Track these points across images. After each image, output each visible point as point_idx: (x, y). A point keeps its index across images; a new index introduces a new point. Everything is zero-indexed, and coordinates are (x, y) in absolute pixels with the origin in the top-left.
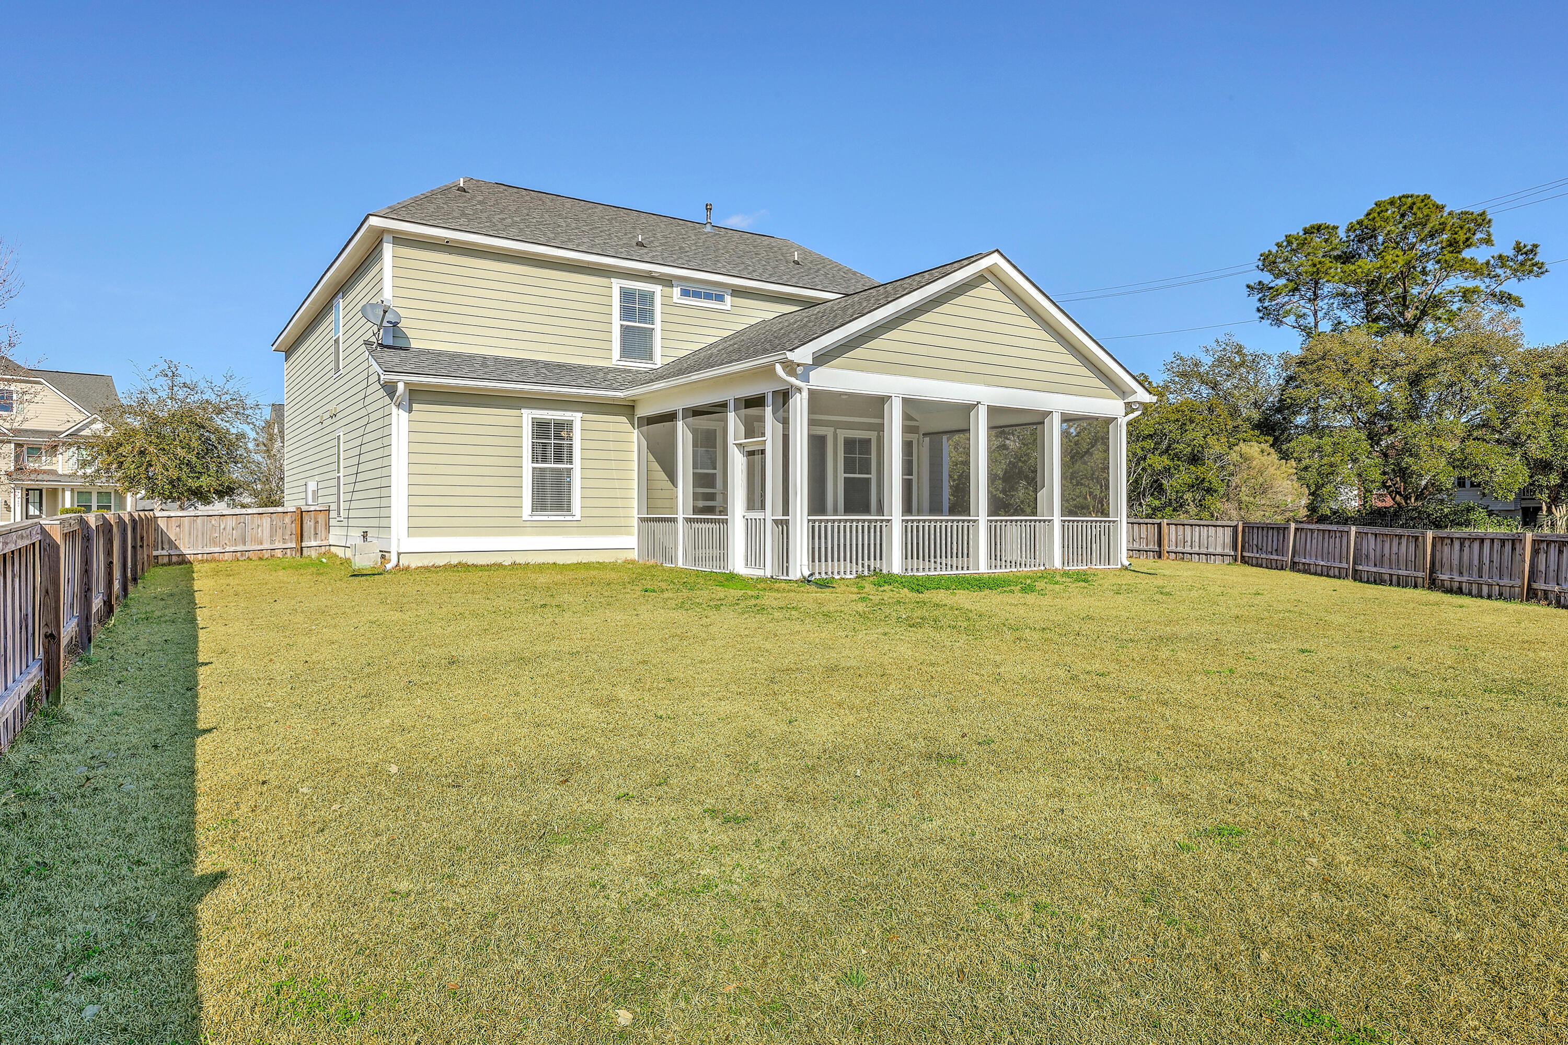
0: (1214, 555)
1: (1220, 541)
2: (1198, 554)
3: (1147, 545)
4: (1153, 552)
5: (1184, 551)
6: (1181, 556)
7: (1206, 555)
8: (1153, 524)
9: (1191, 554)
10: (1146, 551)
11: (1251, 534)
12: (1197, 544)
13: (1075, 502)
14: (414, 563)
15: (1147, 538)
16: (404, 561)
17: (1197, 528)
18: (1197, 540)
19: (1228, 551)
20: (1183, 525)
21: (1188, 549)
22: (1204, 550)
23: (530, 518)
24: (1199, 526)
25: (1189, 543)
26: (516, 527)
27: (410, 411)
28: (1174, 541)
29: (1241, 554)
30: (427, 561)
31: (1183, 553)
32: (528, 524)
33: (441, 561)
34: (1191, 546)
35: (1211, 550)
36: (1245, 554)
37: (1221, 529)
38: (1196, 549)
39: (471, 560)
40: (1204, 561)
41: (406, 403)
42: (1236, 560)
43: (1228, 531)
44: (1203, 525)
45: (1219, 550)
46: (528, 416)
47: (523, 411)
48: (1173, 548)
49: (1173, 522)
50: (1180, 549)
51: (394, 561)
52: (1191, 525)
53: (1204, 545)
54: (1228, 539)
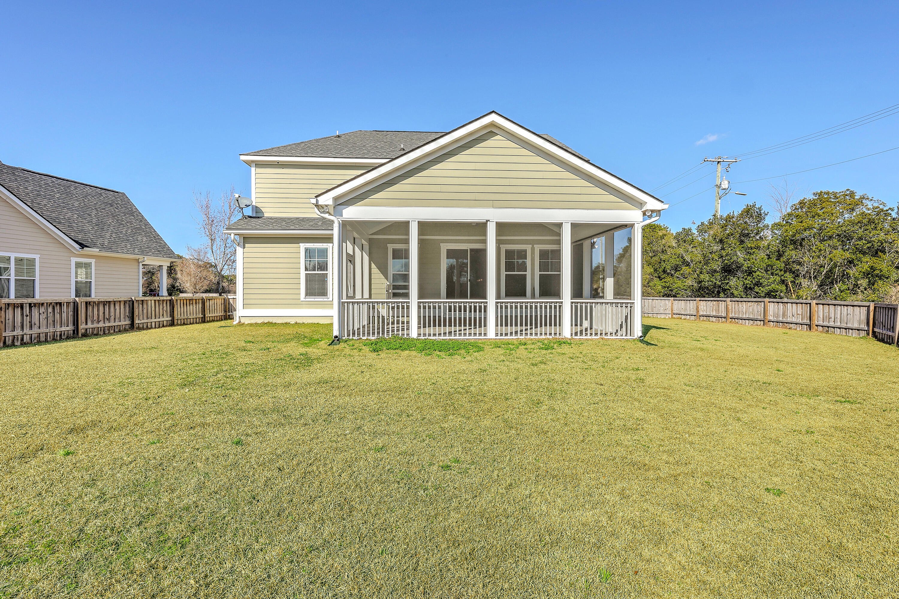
0: (852, 329)
1: (857, 318)
2: (840, 328)
3: (802, 320)
4: (806, 325)
5: (828, 325)
6: (827, 328)
7: (846, 329)
8: (807, 304)
9: (834, 328)
10: (801, 324)
11: (879, 313)
12: (839, 320)
13: (769, 287)
14: (247, 321)
15: (802, 315)
16: (243, 320)
17: (839, 307)
18: (839, 317)
19: (864, 326)
20: (829, 305)
21: (832, 324)
22: (844, 325)
23: (304, 300)
24: (841, 305)
25: (833, 320)
26: (298, 304)
27: (244, 248)
28: (821, 317)
29: (873, 329)
30: (253, 321)
31: (828, 327)
32: (304, 303)
33: (260, 321)
34: (834, 321)
35: (849, 325)
36: (876, 330)
37: (858, 308)
38: (838, 324)
39: (274, 320)
40: (844, 334)
41: (242, 244)
42: (868, 334)
43: (864, 310)
44: (844, 305)
45: (856, 325)
46: (303, 246)
47: (300, 244)
48: (821, 323)
49: (820, 302)
50: (826, 323)
51: (237, 321)
52: (835, 305)
53: (844, 321)
54: (864, 317)
